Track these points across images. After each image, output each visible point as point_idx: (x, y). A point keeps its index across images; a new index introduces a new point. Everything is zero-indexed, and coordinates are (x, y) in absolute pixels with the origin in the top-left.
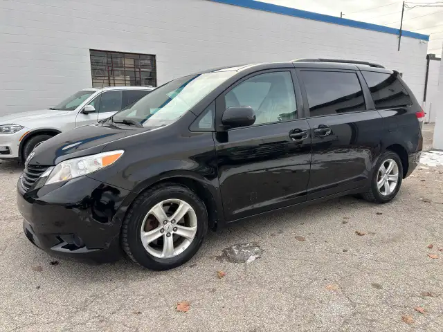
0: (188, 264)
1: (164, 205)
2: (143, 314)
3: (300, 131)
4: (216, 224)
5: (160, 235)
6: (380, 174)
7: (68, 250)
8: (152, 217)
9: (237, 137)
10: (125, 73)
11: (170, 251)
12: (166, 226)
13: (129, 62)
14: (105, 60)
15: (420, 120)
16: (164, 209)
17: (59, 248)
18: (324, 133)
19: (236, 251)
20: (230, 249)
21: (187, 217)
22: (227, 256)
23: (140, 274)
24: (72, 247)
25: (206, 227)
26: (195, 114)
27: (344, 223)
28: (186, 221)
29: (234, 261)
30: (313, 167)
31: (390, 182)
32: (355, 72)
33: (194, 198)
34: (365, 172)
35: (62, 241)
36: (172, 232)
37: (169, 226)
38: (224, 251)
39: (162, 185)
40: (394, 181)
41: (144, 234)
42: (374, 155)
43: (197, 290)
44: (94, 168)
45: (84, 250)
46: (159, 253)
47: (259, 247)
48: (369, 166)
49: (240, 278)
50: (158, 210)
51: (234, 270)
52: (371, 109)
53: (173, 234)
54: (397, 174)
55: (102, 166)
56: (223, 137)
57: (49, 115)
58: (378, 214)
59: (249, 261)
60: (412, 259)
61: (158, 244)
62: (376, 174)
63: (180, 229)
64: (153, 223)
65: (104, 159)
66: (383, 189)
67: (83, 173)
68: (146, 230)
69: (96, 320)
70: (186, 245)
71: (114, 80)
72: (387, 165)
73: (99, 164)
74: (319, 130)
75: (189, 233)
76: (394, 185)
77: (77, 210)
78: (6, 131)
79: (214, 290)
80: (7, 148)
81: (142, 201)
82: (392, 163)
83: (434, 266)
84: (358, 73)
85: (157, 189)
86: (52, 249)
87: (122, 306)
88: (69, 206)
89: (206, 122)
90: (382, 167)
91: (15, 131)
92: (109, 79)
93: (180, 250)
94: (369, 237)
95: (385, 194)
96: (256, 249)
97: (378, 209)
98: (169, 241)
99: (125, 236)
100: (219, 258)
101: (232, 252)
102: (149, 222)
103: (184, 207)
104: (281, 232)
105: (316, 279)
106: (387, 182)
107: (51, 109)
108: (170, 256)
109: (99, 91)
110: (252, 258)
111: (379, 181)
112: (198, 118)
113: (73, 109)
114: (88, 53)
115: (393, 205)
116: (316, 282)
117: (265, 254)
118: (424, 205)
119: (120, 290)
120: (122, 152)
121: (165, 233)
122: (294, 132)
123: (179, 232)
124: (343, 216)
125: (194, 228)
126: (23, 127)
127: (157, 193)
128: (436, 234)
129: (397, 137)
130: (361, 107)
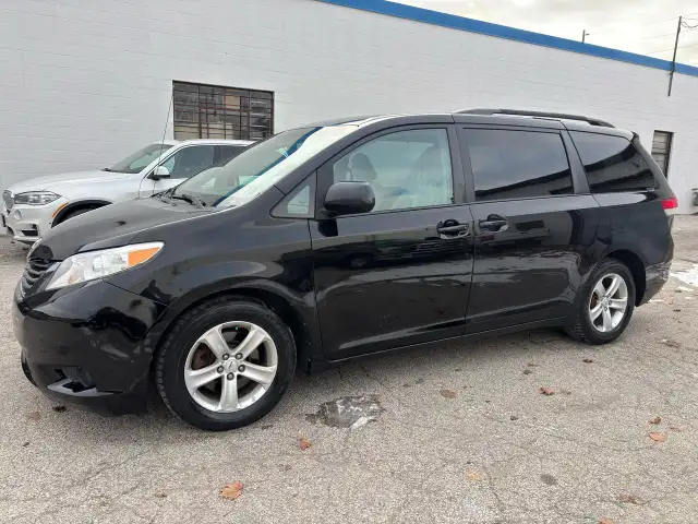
0: (261, 423)
1: (224, 330)
2: (168, 498)
3: (456, 223)
4: (310, 363)
5: (217, 375)
6: (596, 296)
7: (69, 391)
8: (203, 346)
9: (351, 230)
10: (225, 119)
11: (230, 402)
12: (226, 363)
13: (232, 102)
14: (196, 97)
15: (668, 212)
16: (224, 337)
17: (59, 388)
18: (497, 227)
19: (340, 408)
20: (332, 404)
21: (262, 348)
22: (326, 416)
23: (184, 434)
24: (76, 387)
25: (292, 366)
26: (283, 191)
27: (526, 373)
28: (260, 357)
29: (333, 423)
30: (475, 279)
31: (613, 311)
32: (559, 132)
33: (274, 322)
34: (568, 290)
35: (64, 377)
36: (236, 374)
37: (231, 363)
38: (322, 407)
39: (223, 299)
40: (619, 310)
41: (189, 374)
42: (586, 262)
43: (262, 466)
44: (117, 269)
45: (92, 392)
46: (212, 403)
47: (378, 403)
48: (577, 280)
49: (333, 452)
50: (213, 338)
51: (330, 437)
52: (582, 193)
53: (239, 377)
54: (625, 299)
55: (127, 266)
56: (329, 228)
57: (98, 179)
58: (585, 361)
59: (356, 425)
60: (621, 439)
61: (212, 392)
62: (587, 297)
63: (249, 368)
64: (206, 357)
65: (132, 255)
66: (599, 321)
67: (100, 274)
68: (193, 367)
69: (96, 501)
70: (259, 393)
71: (208, 128)
72: (607, 283)
73: (124, 262)
74: (490, 223)
75: (265, 375)
76: (619, 317)
77: (86, 330)
78: (34, 201)
79: (288, 468)
80: (34, 226)
81: (188, 321)
82: (617, 281)
83: (652, 454)
84: (564, 134)
85: (215, 304)
86: (49, 387)
87: (142, 483)
88: (77, 324)
89: (301, 204)
90: (599, 287)
91: (48, 201)
92: (200, 128)
93: (248, 402)
94: (558, 397)
95: (603, 329)
96: (374, 407)
97: (588, 353)
98: (230, 387)
99: (160, 374)
100: (311, 417)
101: (334, 410)
102: (199, 355)
103: (257, 335)
104: (420, 381)
105: (453, 461)
106: (608, 308)
107: (107, 170)
108: (230, 410)
109: (178, 145)
110: (363, 421)
111: (592, 307)
112: (288, 197)
113: (137, 171)
114: (171, 87)
115: (615, 348)
116: (450, 467)
117: (385, 415)
118: (667, 351)
119: (144, 458)
120: (160, 245)
121: (225, 374)
122: (446, 225)
123: (247, 374)
124: (529, 361)
125: (272, 368)
126: (59, 196)
127: (213, 311)
128: (673, 400)
129: (626, 238)
130: (569, 190)
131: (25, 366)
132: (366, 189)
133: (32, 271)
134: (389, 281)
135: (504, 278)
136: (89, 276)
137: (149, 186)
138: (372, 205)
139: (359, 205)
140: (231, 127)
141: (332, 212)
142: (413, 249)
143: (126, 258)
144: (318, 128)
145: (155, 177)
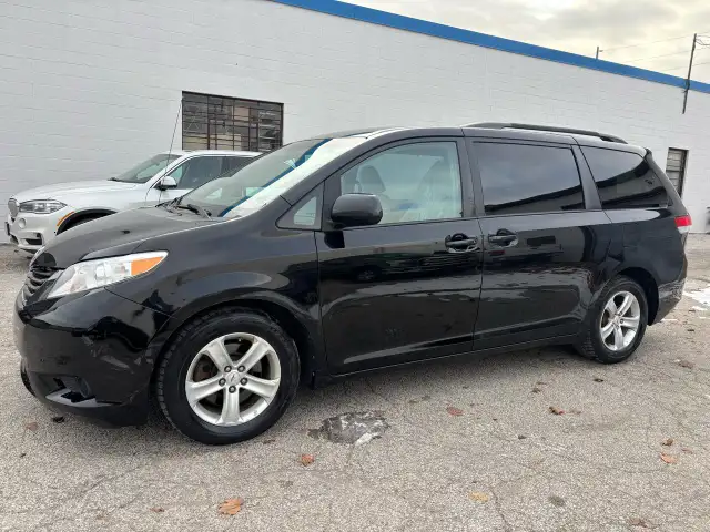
0: (263, 438)
1: (227, 342)
2: (166, 513)
3: (465, 237)
4: (313, 378)
5: (218, 388)
6: (607, 314)
7: (68, 402)
8: (206, 359)
9: (358, 242)
10: (233, 130)
11: (232, 416)
12: (228, 376)
13: (242, 114)
14: (205, 107)
15: (682, 230)
16: (227, 349)
17: (58, 398)
18: (507, 242)
19: (344, 424)
20: (337, 418)
21: (265, 361)
22: (329, 431)
23: (183, 447)
24: (75, 397)
25: (295, 380)
26: (289, 203)
27: (535, 391)
28: (263, 370)
29: (337, 439)
30: (484, 295)
31: (625, 330)
32: (570, 147)
33: (277, 334)
34: (579, 307)
35: (64, 387)
36: (239, 386)
37: (234, 375)
38: (326, 422)
39: (226, 309)
40: (632, 329)
41: (191, 385)
42: (597, 279)
43: (264, 482)
44: (119, 278)
45: (91, 403)
46: (215, 417)
47: (383, 419)
48: (587, 297)
49: (336, 469)
50: (216, 349)
51: (331, 453)
52: (594, 209)
53: (241, 390)
54: (637, 317)
55: (130, 275)
56: (335, 240)
57: (108, 189)
58: (597, 380)
59: (359, 441)
60: (631, 460)
61: (214, 403)
62: (598, 315)
63: (253, 381)
64: (208, 369)
65: (135, 264)
66: (611, 339)
67: (102, 283)
68: (195, 379)
69: (92, 515)
70: (261, 407)
71: (216, 139)
72: (619, 301)
73: (127, 271)
74: (499, 237)
75: (267, 389)
76: (631, 335)
77: (87, 340)
78: (40, 210)
79: (290, 483)
80: (39, 235)
81: (190, 333)
82: (629, 299)
83: (664, 476)
84: (576, 148)
85: (217, 315)
86: (48, 397)
87: (139, 496)
88: (77, 333)
89: (307, 215)
90: (610, 305)
91: (53, 210)
92: (209, 138)
93: (249, 416)
94: (568, 417)
95: (614, 348)
96: (379, 423)
97: (599, 372)
98: (232, 400)
99: (160, 385)
100: (314, 433)
101: (338, 426)
102: (200, 369)
103: (261, 347)
104: (426, 398)
105: (459, 481)
106: (620, 326)
107: (114, 180)
108: (232, 423)
109: (186, 155)
110: (367, 437)
111: (603, 326)
112: (294, 209)
113: (144, 181)
114: (180, 97)
115: (628, 367)
116: (456, 486)
117: (389, 433)
118: (680, 372)
119: (143, 471)
120: (164, 254)
121: (227, 386)
122: (454, 239)
123: (248, 387)
124: (537, 379)
125: (275, 382)
126: (64, 205)
127: (216, 322)
128: (685, 422)
129: (639, 256)
130: (580, 206)
131: (24, 376)
132: (375, 202)
133: (35, 279)
134: (396, 295)
135: (514, 295)
136: (91, 284)
137: (156, 196)
138: (379, 218)
139: (366, 217)
140: (240, 139)
141: (338, 224)
142: (422, 263)
143: (129, 267)
144: (327, 140)
145: (161, 187)
